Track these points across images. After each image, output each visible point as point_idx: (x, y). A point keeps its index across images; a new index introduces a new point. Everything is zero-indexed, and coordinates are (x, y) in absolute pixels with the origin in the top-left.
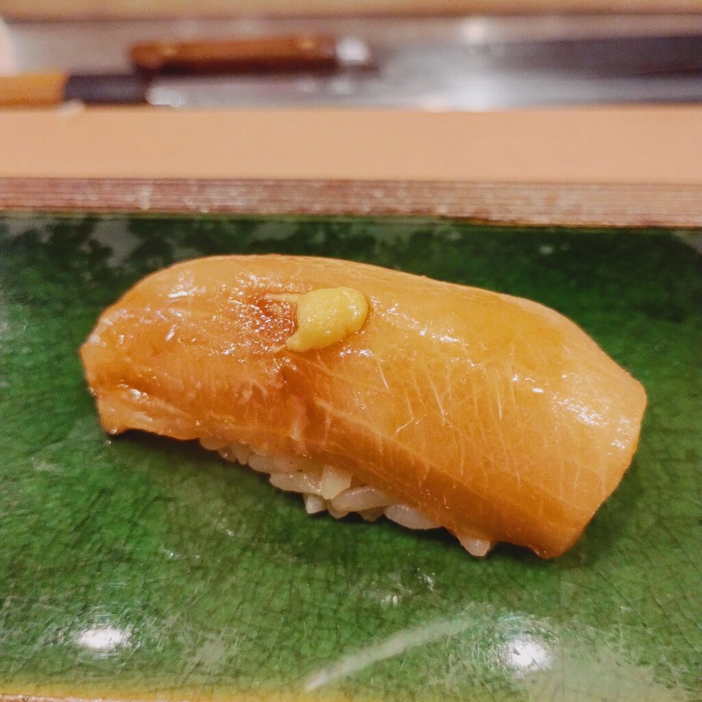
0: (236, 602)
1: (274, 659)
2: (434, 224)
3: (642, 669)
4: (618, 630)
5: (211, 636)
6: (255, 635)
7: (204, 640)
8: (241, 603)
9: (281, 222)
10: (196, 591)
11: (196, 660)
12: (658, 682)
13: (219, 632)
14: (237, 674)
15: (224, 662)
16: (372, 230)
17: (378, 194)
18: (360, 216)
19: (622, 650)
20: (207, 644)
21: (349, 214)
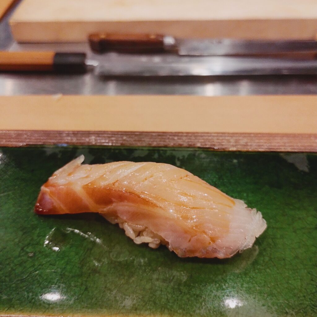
1: (147, 305)
2: (196, 151)
3: (263, 308)
4: (256, 295)
5: (127, 297)
6: (141, 297)
7: (125, 298)
9: (142, 150)
11: (123, 305)
12: (268, 312)
13: (129, 296)
14: (136, 309)
15: (132, 305)
16: (174, 153)
17: (176, 138)
18: (170, 147)
19: (257, 301)
20: (126, 300)
21: (166, 146)
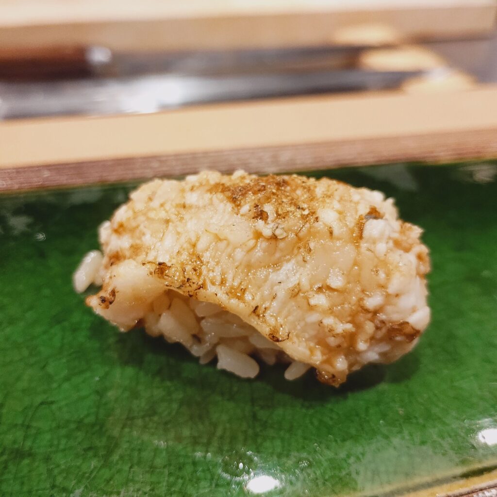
0: (126, 468)
8: (131, 467)
10: (92, 467)
